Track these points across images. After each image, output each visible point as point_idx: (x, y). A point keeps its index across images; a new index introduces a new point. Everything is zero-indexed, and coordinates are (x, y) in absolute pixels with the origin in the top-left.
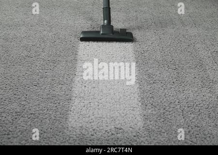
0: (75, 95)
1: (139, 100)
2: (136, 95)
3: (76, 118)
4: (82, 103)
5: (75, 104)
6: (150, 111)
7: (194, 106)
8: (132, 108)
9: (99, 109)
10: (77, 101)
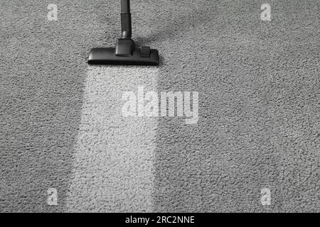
0: (76, 165)
1: (154, 171)
2: (151, 163)
3: (75, 202)
4: (83, 178)
5: (75, 179)
6: (164, 189)
7: (219, 180)
8: (142, 186)
9: (103, 187)
10: (77, 175)
